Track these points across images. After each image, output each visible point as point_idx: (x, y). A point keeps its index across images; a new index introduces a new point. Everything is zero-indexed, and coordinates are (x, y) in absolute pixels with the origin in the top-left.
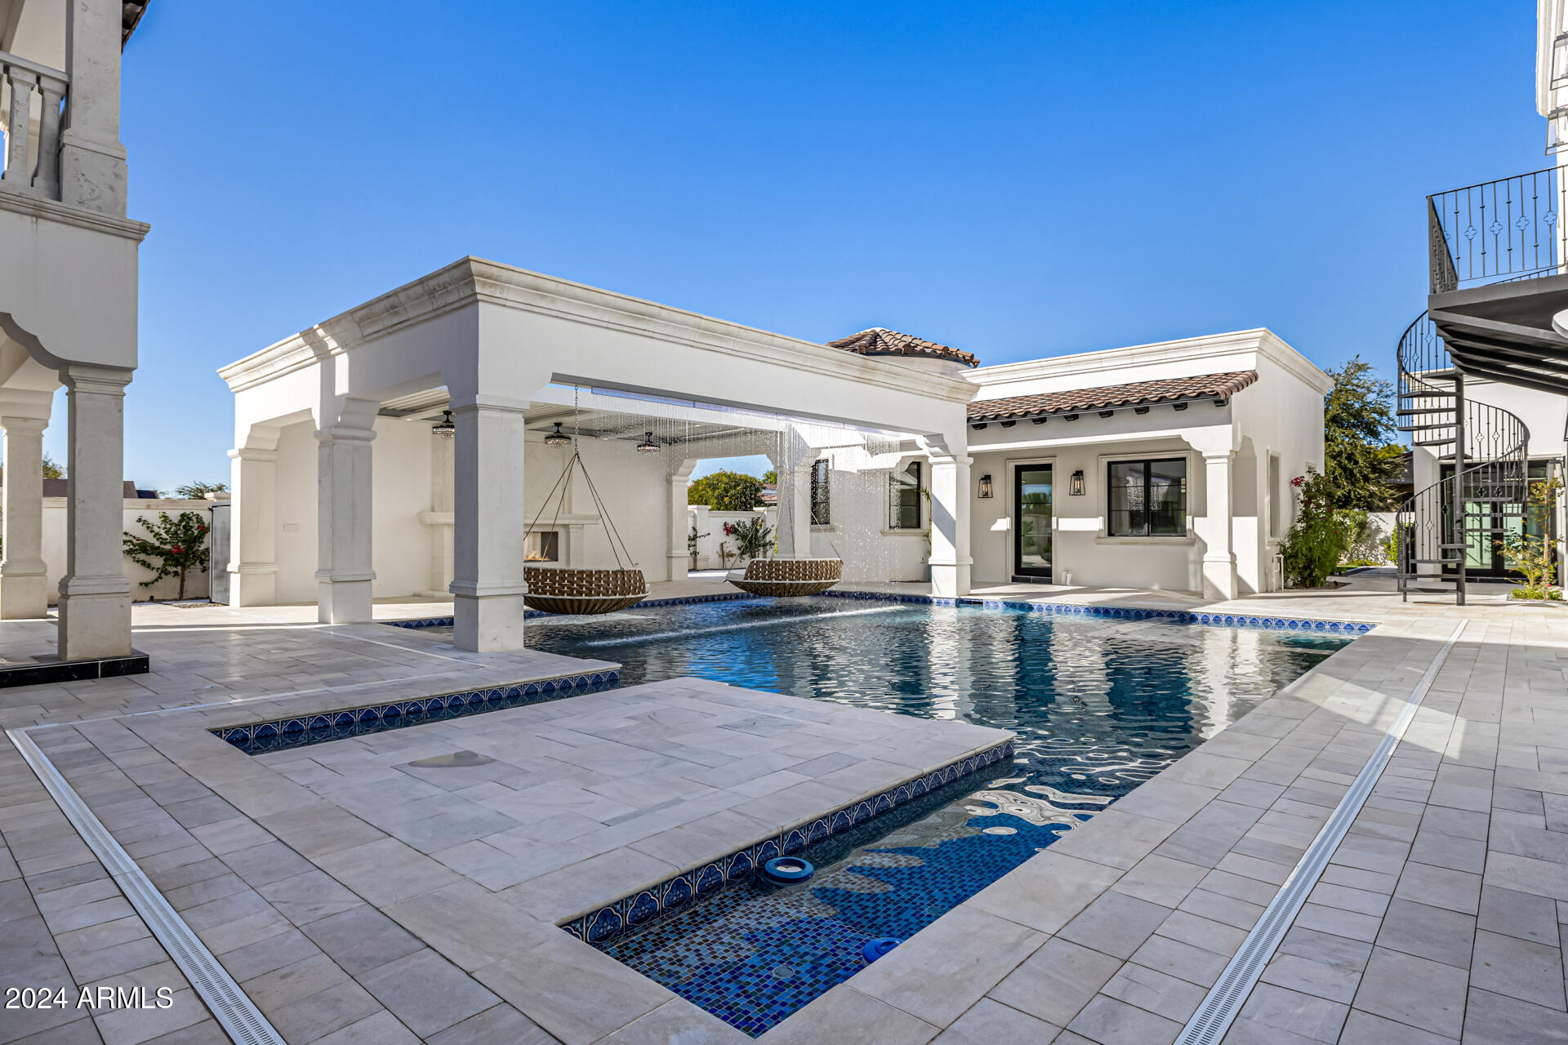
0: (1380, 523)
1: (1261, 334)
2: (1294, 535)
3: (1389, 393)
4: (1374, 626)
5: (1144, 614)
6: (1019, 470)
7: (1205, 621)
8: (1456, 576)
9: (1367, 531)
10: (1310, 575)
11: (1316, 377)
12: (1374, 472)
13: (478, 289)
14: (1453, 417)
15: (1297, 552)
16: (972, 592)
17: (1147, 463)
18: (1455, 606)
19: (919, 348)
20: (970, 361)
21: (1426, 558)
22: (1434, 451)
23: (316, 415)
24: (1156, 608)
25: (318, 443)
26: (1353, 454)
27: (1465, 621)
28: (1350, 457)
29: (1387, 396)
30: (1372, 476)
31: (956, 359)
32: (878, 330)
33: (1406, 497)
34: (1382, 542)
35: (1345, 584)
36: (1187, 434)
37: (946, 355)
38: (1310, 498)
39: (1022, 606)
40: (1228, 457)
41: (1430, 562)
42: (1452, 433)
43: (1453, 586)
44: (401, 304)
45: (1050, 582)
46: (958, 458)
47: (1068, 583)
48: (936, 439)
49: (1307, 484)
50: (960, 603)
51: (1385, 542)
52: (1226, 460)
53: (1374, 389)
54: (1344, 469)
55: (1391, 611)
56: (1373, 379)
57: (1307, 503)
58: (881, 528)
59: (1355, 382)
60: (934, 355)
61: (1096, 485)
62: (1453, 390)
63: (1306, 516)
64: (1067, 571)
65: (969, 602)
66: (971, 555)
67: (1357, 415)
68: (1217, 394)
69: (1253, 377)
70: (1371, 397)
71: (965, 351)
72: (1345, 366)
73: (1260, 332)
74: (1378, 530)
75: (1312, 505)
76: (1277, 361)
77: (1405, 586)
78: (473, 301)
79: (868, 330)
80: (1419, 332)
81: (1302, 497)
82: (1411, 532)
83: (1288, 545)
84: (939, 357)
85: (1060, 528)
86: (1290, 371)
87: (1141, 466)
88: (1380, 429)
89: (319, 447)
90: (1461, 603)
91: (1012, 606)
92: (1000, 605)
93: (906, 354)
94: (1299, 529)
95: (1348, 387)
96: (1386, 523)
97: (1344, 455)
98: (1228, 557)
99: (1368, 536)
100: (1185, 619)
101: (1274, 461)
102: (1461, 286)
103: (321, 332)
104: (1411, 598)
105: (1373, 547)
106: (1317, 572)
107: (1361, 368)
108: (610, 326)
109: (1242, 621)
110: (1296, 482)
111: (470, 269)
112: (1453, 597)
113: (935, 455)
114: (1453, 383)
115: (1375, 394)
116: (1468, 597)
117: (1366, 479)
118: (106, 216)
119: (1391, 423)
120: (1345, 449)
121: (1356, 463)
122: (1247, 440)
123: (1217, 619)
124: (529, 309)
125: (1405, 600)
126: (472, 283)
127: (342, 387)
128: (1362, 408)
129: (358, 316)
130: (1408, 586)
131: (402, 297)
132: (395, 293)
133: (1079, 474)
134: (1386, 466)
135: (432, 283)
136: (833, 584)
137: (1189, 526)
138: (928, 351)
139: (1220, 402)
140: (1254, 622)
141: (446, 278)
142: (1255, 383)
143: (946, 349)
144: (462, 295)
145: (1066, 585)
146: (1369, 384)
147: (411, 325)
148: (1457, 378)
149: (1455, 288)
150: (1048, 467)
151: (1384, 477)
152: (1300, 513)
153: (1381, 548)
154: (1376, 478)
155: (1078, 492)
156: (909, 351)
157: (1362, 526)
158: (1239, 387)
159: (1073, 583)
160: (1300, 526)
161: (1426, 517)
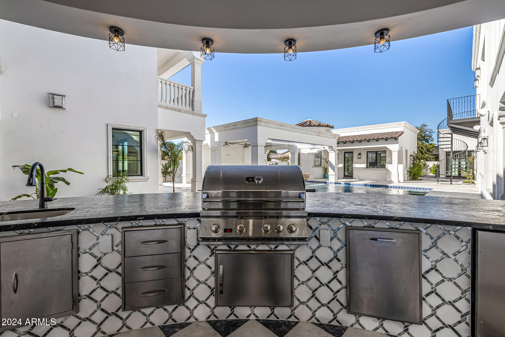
0: (429, 164)
1: (405, 123)
2: (410, 168)
3: (432, 132)
4: (432, 189)
5: (379, 186)
6: (345, 153)
7: (391, 187)
8: (449, 177)
9: (426, 166)
10: (415, 177)
11: (416, 130)
12: (428, 151)
13: (258, 123)
14: (450, 143)
15: (411, 172)
16: (338, 180)
17: (376, 152)
18: (450, 185)
19: (321, 125)
20: (332, 127)
21: (442, 174)
22: (445, 150)
23: (209, 145)
24: (382, 185)
25: (211, 150)
26: (422, 147)
27: (453, 188)
28: (422, 148)
29: (431, 133)
30: (427, 152)
31: (330, 127)
32: (310, 120)
33: (437, 158)
34: (429, 169)
35: (422, 179)
36: (388, 146)
37: (328, 126)
38: (414, 160)
39: (348, 184)
40: (397, 151)
41: (443, 175)
42: (450, 146)
43: (450, 180)
44: (237, 124)
45: (353, 179)
46: (336, 151)
47: (357, 179)
48: (331, 147)
49: (414, 156)
50: (335, 183)
51: (430, 169)
52: (397, 152)
53: (428, 131)
54: (420, 151)
55: (435, 186)
56: (428, 128)
57: (414, 161)
58: (312, 166)
59: (423, 129)
60: (325, 126)
61: (364, 156)
62: (450, 137)
63: (413, 164)
64: (357, 176)
65: (337, 183)
66: (338, 173)
67: (424, 137)
68: (396, 137)
69: (403, 133)
70: (427, 133)
71: (331, 125)
72: (421, 125)
73: (405, 122)
74: (428, 166)
75: (415, 161)
76: (407, 128)
77: (438, 180)
78: (257, 125)
79: (308, 120)
80: (443, 124)
81: (412, 159)
82: (438, 166)
83: (409, 170)
84: (326, 127)
85: (355, 167)
86: (410, 130)
87: (375, 152)
88: (429, 141)
89: (211, 151)
90: (451, 184)
91: (346, 184)
92: (343, 184)
93: (319, 126)
94: (412, 167)
95: (421, 130)
96: (431, 164)
97: (420, 147)
98: (397, 174)
99: (426, 167)
100: (387, 187)
101: (407, 151)
102: (454, 119)
103: (212, 128)
104: (439, 183)
105: (427, 170)
106: (416, 177)
107: (425, 126)
108: (277, 128)
109: (399, 187)
110: (411, 156)
111: (257, 120)
112: (450, 183)
113: (330, 151)
114: (451, 135)
115: (428, 132)
116: (453, 183)
117: (426, 153)
118: (199, 113)
119: (432, 139)
120: (421, 146)
121: (423, 149)
122: (401, 147)
123: (394, 187)
124: (265, 126)
125: (438, 183)
126: (257, 122)
127: (217, 139)
128: (425, 136)
129: (224, 126)
130: (439, 180)
131: (238, 123)
132: (236, 122)
133: (360, 154)
134: (431, 150)
135: (246, 121)
136: (308, 179)
137: (386, 167)
138: (324, 125)
139: (396, 139)
140: (402, 188)
141: (251, 120)
142: (403, 134)
143: (328, 125)
144: (254, 124)
145: (356, 179)
146: (426, 130)
147: (239, 128)
148: (452, 134)
149: (452, 119)
150: (352, 152)
151: (430, 153)
152: (412, 163)
153: (429, 170)
154: (428, 153)
155: (360, 158)
156: (319, 125)
157: (425, 165)
158: (400, 135)
159: (358, 179)
160: (412, 166)
161: (442, 163)
